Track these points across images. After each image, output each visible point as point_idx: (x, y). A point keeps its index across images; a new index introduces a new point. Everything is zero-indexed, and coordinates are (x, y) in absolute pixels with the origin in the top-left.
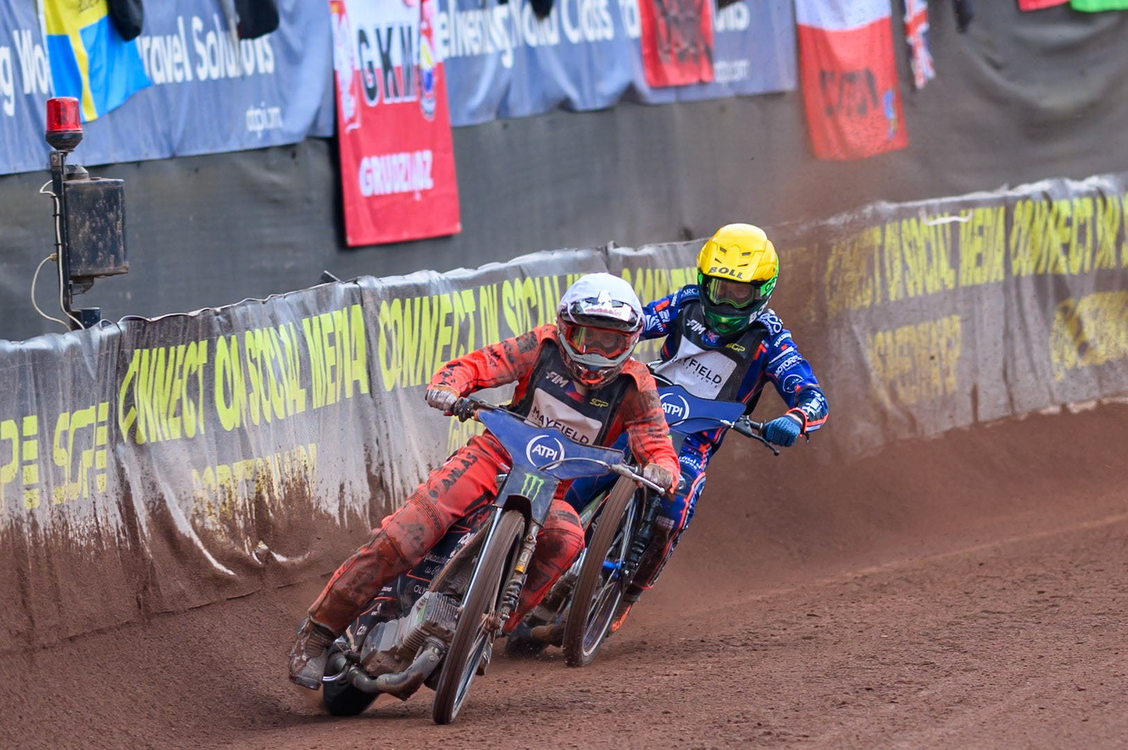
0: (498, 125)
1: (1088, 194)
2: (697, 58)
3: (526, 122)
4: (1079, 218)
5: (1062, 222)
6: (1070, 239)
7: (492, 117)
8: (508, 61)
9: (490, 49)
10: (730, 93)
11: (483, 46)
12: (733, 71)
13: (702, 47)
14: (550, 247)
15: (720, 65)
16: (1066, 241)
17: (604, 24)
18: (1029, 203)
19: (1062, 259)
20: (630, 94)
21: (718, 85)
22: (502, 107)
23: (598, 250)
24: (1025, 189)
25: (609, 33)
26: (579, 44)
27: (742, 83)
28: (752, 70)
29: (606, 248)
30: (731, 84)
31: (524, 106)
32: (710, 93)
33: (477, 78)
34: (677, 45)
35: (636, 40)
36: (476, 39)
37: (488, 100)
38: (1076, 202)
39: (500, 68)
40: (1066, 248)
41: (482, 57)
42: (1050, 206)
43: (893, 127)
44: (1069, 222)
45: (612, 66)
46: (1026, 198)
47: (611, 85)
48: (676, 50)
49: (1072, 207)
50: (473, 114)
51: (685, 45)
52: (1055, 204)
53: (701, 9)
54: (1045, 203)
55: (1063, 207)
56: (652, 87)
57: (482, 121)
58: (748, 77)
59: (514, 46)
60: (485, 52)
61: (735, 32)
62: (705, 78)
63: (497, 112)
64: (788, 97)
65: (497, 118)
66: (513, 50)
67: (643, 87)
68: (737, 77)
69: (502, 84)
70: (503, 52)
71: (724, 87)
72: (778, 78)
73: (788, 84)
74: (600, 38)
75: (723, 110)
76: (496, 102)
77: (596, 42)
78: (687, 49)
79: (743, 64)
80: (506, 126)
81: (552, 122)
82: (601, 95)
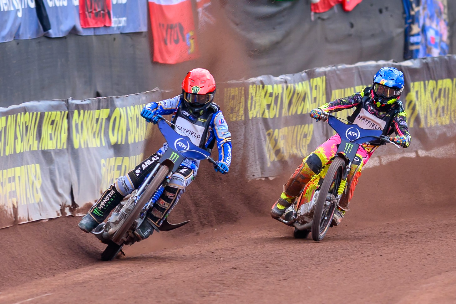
0: (15, 43)
1: (281, 82)
2: (104, 15)
3: (27, 42)
4: (275, 94)
5: (268, 95)
6: (271, 103)
7: (12, 39)
8: (20, 14)
9: (12, 9)
10: (118, 32)
11: (9, 7)
12: (120, 23)
13: (107, 11)
14: (38, 99)
15: (114, 19)
16: (269, 103)
18: (255, 86)
19: (266, 111)
20: (74, 30)
21: (113, 28)
22: (17, 36)
23: (63, 101)
24: (253, 79)
25: (65, 3)
26: (52, 7)
27: (123, 27)
28: (128, 21)
29: (68, 100)
30: (119, 28)
31: (27, 35)
32: (109, 32)
33: (6, 21)
34: (95, 10)
35: (77, 6)
36: (6, 4)
37: (10, 32)
38: (275, 86)
39: (16, 17)
40: (269, 106)
41: (9, 12)
42: (263, 87)
44: (271, 95)
45: (66, 19)
46: (253, 83)
47: (66, 27)
48: (94, 12)
49: (273, 89)
50: (4, 38)
51: (98, 10)
52: (266, 86)
54: (261, 86)
55: (269, 88)
56: (83, 28)
57: (8, 41)
58: (126, 25)
59: (23, 7)
60: (10, 10)
61: (121, 4)
62: (107, 25)
63: (15, 37)
64: (144, 34)
65: (14, 40)
66: (23, 9)
67: (79, 27)
68: (121, 25)
69: (17, 24)
70: (18, 10)
71: (115, 29)
72: (140, 26)
73: (144, 29)
74: (61, 5)
75: (115, 39)
76: (14, 33)
77: (60, 6)
78: (100, 11)
79: (124, 19)
80: (18, 44)
81: (39, 42)
82: (62, 31)
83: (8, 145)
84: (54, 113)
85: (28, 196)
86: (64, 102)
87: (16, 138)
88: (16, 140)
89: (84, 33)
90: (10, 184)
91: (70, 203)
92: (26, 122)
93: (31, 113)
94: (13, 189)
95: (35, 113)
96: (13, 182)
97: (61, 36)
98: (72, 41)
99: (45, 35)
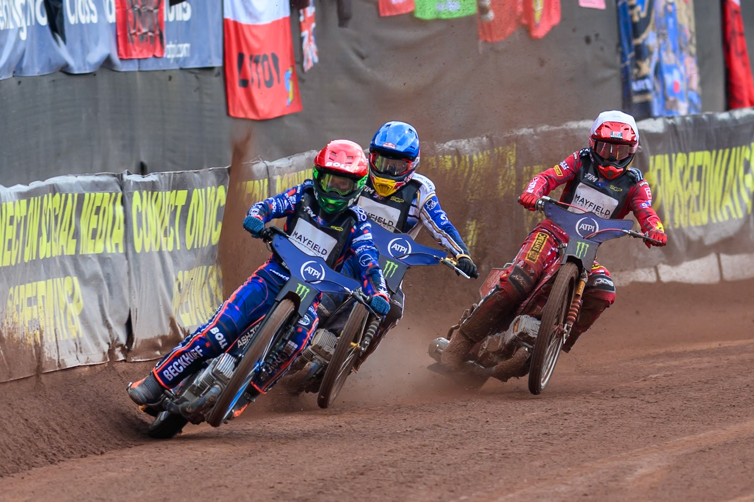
0: (14, 82)
2: (153, 39)
3: (35, 80)
7: (11, 76)
8: (23, 36)
9: (11, 26)
10: (177, 67)
11: (7, 24)
12: (179, 52)
13: (157, 32)
14: (74, 172)
15: (169, 46)
17: (92, 12)
20: (107, 63)
21: (168, 60)
22: (18, 70)
25: (95, 19)
26: (75, 24)
27: (185, 59)
28: (192, 50)
30: (177, 60)
31: (34, 69)
32: (161, 65)
33: (2, 46)
34: (139, 30)
35: (112, 24)
36: (2, 19)
37: (8, 63)
39: (18, 39)
41: (5, 32)
43: (291, 97)
45: (96, 43)
47: (96, 55)
48: (139, 33)
51: (144, 30)
53: (159, 5)
56: (121, 59)
57: (3, 78)
58: (188, 55)
59: (29, 24)
60: (8, 28)
61: (182, 22)
62: (158, 54)
63: (14, 72)
64: (216, 71)
65: (13, 76)
66: (28, 27)
67: (116, 58)
68: (181, 55)
69: (19, 51)
70: (21, 29)
71: (172, 61)
72: (210, 57)
73: (217, 62)
74: (88, 22)
75: (170, 78)
76: (14, 65)
77: (86, 24)
78: (146, 33)
79: (185, 46)
80: (20, 82)
81: (54, 81)
82: (89, 64)
89: (123, 67)
90: (30, 308)
91: (123, 340)
94: (35, 316)
96: (34, 304)
97: (88, 71)
98: (104, 80)
99: (63, 70)
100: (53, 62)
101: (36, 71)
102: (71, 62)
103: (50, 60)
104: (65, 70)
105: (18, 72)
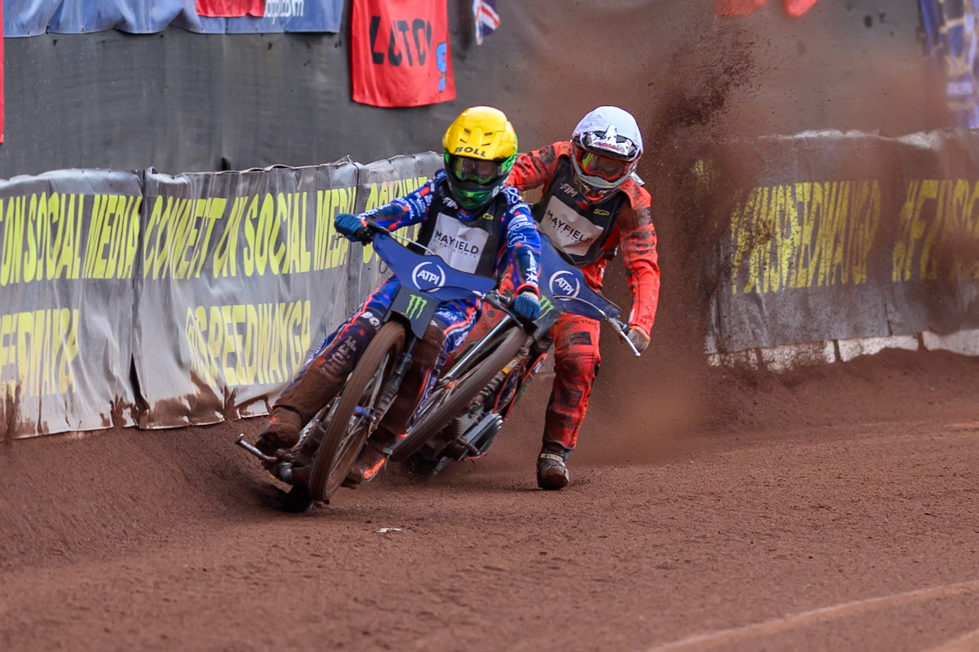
0: (48, 41)
3: (77, 39)
7: (43, 32)
10: (280, 30)
12: (285, 9)
15: (271, 1)
20: (180, 21)
21: (269, 19)
22: (54, 24)
27: (294, 19)
28: (305, 8)
29: (144, 172)
30: (281, 20)
31: (76, 24)
32: (259, 27)
37: (40, 14)
50: (23, 27)
56: (201, 16)
57: (32, 34)
58: (298, 14)
62: (254, 13)
63: (48, 27)
64: (334, 38)
65: (47, 33)
67: (193, 14)
68: (288, 15)
71: (273, 22)
73: (334, 26)
75: (270, 46)
76: (48, 17)
80: (55, 42)
81: (104, 42)
82: (153, 21)
83: (5, 263)
84: (113, 198)
85: (46, 378)
86: (136, 176)
87: (25, 248)
88: (26, 254)
89: (203, 27)
90: (6, 349)
91: (132, 399)
92: (52, 215)
93: (64, 196)
94: (12, 361)
95: (73, 197)
96: (13, 344)
97: (150, 32)
98: (174, 44)
99: (117, 28)
100: (104, 15)
101: (79, 27)
102: (130, 16)
103: (99, 14)
104: (121, 28)
105: (53, 27)
